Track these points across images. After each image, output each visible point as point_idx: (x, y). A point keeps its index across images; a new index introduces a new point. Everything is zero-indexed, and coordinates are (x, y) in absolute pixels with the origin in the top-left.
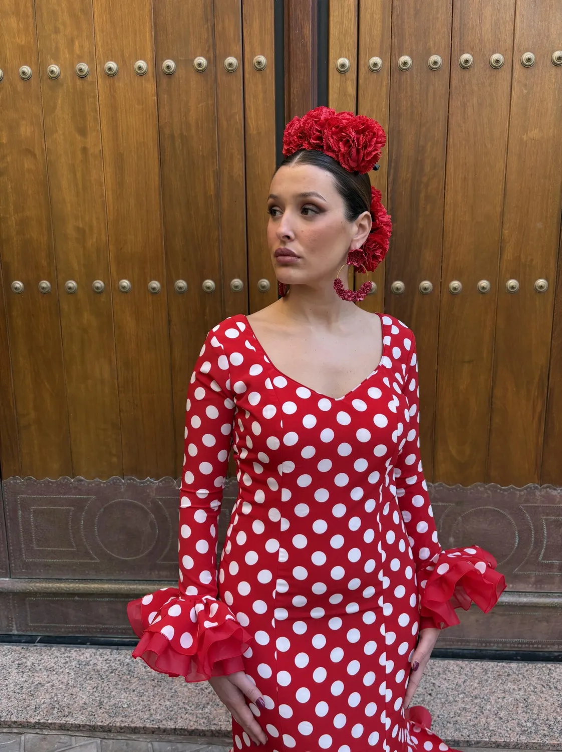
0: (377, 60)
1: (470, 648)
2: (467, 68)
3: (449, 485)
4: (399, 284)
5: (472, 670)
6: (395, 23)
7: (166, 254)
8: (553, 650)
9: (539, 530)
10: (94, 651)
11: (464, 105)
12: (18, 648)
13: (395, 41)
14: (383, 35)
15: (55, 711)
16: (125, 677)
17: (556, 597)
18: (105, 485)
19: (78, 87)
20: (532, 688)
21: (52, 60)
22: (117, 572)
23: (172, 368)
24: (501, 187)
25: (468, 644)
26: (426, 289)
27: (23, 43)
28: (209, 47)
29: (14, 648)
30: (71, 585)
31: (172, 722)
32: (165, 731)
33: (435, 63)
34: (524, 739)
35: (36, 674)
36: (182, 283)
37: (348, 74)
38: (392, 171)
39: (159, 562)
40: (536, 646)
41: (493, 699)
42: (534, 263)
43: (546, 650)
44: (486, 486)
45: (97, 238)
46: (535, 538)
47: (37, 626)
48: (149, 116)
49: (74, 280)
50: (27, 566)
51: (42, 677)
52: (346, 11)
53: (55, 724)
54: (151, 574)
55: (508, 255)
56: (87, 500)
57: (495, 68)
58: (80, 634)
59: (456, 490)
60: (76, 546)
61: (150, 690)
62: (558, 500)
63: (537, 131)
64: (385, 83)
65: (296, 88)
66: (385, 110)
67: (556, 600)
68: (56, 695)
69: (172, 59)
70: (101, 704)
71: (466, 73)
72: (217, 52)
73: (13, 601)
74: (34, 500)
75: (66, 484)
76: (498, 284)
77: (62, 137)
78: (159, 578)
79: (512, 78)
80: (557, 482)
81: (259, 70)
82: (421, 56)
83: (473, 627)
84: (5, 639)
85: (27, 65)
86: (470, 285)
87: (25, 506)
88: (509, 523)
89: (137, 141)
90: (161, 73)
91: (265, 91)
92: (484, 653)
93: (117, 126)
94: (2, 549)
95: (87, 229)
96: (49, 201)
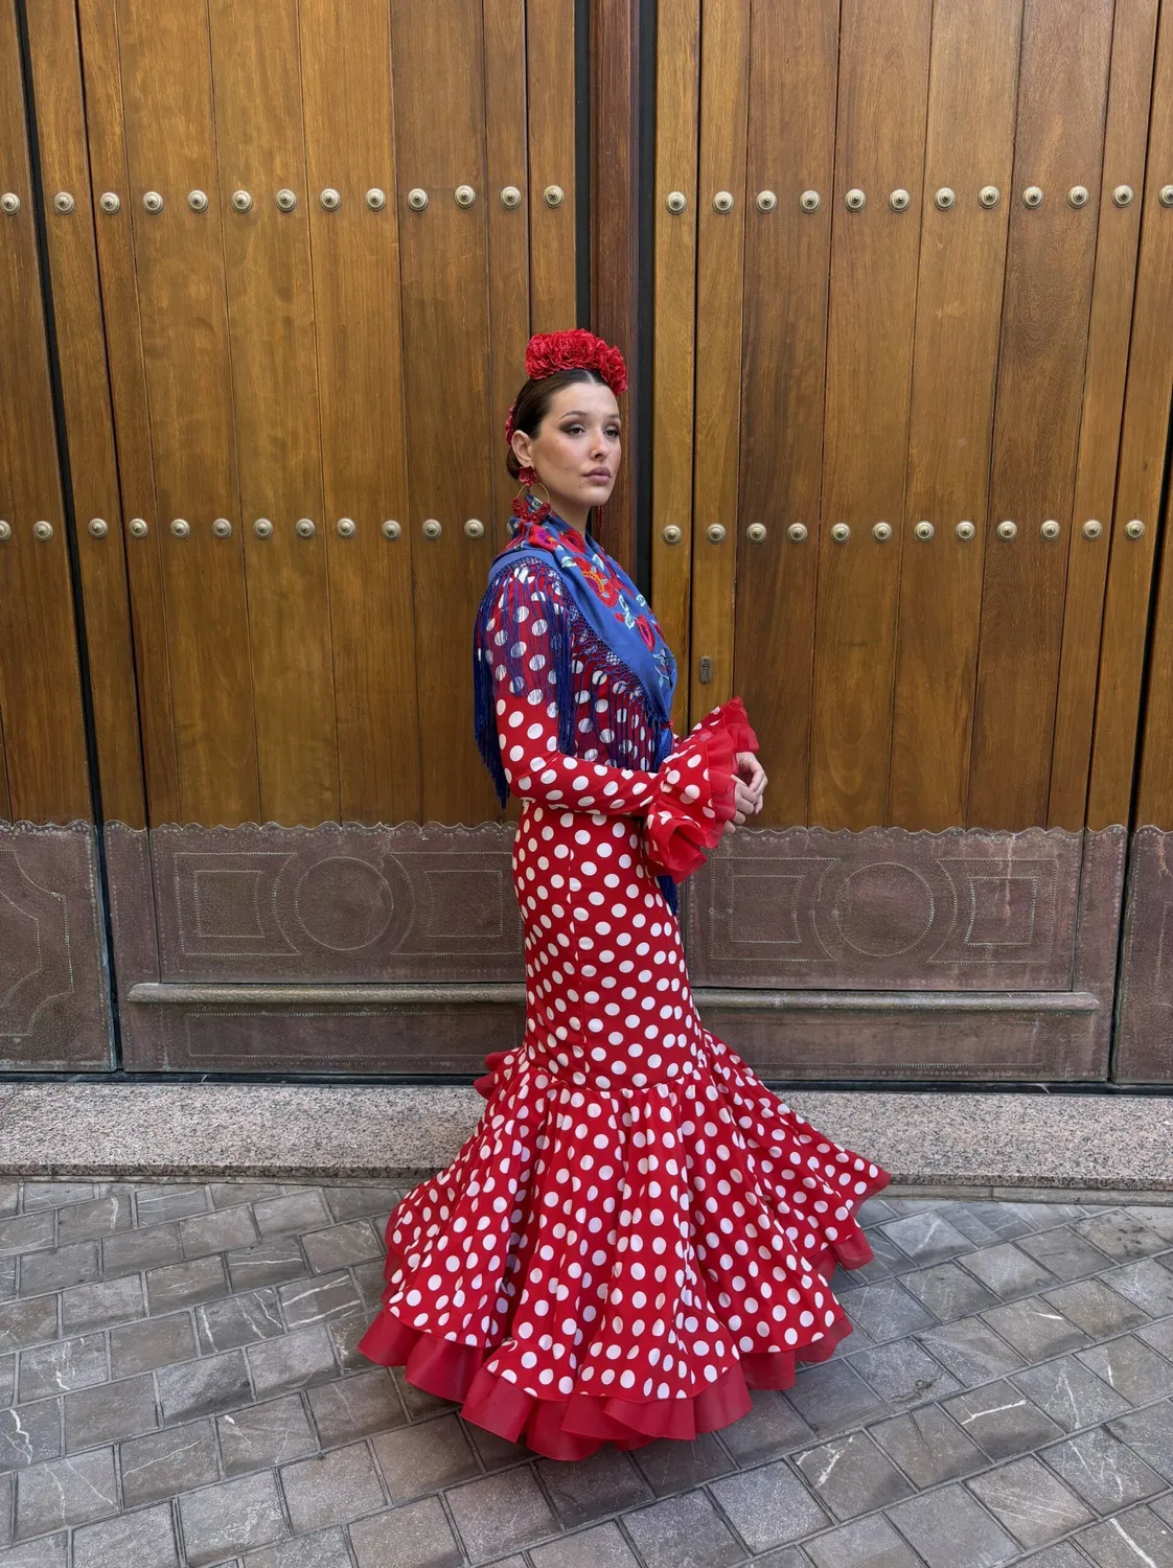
0: (724, 196)
1: (864, 1078)
2: (857, 211)
3: (832, 830)
4: (758, 528)
5: (864, 1103)
6: (753, 142)
7: (410, 481)
8: (985, 1079)
9: (964, 897)
10: (295, 1090)
11: (852, 267)
12: (175, 1088)
13: (752, 168)
14: (734, 157)
15: (252, 1154)
16: (347, 1117)
17: (988, 997)
18: (312, 835)
19: (279, 225)
20: (948, 1120)
21: (239, 184)
22: (329, 972)
23: (417, 655)
24: (906, 385)
25: (860, 1072)
26: (797, 535)
27: (195, 155)
28: (478, 170)
29: (170, 1088)
30: (257, 992)
31: (427, 1162)
32: (417, 1172)
33: (810, 202)
34: (928, 1171)
35: (211, 1116)
36: (433, 524)
37: (683, 215)
39: (394, 954)
40: (961, 1073)
41: (890, 1132)
42: (955, 496)
43: (976, 1079)
44: (886, 832)
45: (304, 455)
46: (959, 909)
47: (202, 1059)
48: (387, 271)
49: (269, 519)
50: (187, 963)
51: (224, 1118)
52: (681, 122)
53: (254, 1167)
54: (381, 972)
55: (918, 485)
56: (282, 859)
57: (897, 211)
58: (269, 1069)
59: (842, 838)
60: (265, 931)
61: (388, 1130)
62: (991, 850)
63: (956, 304)
64: (737, 231)
65: (607, 236)
66: (738, 269)
67: (988, 1002)
68: (248, 1137)
69: (424, 189)
70: (318, 1145)
71: (855, 218)
72: (491, 178)
73: (165, 1018)
74: (200, 858)
75: (251, 834)
76: (904, 530)
77: (253, 302)
78: (394, 978)
79: (921, 227)
80: (991, 825)
81: (552, 207)
82: (789, 192)
83: (867, 1047)
84: (152, 1078)
85: (202, 190)
86: (862, 532)
87: (185, 870)
88: (921, 887)
89: (368, 309)
90: (406, 208)
91: (561, 238)
92: (884, 1084)
93: (337, 286)
94: (148, 938)
95: (289, 442)
96: (232, 398)
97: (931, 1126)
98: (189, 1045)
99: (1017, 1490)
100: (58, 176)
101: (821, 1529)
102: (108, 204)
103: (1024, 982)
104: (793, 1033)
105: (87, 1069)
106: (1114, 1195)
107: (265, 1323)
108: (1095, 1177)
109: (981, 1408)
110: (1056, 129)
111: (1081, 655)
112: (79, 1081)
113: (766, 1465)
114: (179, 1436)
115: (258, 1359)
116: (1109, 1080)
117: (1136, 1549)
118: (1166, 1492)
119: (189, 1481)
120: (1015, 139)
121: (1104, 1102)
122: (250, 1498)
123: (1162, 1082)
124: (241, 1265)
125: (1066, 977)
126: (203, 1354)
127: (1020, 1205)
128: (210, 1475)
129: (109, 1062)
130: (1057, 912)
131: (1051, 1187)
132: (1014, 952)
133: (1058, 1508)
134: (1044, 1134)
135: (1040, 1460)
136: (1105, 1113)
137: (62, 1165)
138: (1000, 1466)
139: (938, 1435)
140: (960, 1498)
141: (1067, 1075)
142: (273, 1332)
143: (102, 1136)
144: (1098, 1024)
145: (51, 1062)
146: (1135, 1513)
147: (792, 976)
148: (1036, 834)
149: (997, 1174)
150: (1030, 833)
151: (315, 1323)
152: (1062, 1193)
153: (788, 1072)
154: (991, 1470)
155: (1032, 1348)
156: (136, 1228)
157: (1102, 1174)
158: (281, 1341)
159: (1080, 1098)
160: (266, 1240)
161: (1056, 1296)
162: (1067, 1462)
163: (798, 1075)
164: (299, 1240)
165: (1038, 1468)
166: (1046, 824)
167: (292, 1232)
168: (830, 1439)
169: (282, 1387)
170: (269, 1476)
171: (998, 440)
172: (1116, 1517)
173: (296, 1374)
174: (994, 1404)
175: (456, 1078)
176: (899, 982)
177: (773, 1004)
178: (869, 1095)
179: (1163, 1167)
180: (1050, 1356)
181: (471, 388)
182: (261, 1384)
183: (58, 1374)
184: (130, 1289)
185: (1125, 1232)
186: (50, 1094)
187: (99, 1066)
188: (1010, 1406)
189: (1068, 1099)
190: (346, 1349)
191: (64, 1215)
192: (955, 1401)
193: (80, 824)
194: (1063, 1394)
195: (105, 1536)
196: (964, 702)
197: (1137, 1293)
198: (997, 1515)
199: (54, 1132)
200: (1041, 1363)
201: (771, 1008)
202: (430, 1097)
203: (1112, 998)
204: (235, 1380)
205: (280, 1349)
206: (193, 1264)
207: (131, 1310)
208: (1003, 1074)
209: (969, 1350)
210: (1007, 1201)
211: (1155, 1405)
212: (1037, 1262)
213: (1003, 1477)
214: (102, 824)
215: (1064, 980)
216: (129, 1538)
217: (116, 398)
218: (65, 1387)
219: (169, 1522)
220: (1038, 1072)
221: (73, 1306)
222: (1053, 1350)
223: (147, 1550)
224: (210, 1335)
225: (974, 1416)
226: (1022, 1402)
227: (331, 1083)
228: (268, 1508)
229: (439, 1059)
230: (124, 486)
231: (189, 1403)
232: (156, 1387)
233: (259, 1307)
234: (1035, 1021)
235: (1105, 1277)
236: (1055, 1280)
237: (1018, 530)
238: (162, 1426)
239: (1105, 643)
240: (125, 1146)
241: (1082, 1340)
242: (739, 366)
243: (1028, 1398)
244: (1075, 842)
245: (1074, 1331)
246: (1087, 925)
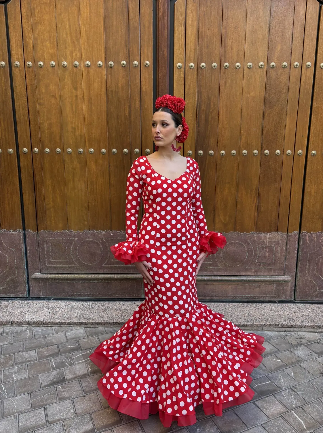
0: (192, 64)
1: (229, 299)
2: (227, 68)
4: (201, 152)
5: (229, 306)
6: (199, 50)
7: (109, 138)
8: (261, 299)
9: (255, 250)
10: (76, 302)
11: (226, 83)
12: (44, 302)
13: (199, 57)
14: (195, 54)
15: (65, 319)
16: (91, 309)
17: (262, 277)
18: (82, 233)
19: (74, 71)
20: (251, 310)
21: (64, 60)
22: (86, 270)
23: (110, 184)
24: (240, 114)
25: (228, 297)
26: (211, 154)
27: (52, 52)
28: (127, 57)
29: (43, 302)
30: (66, 276)
31: (112, 321)
32: (109, 323)
33: (215, 66)
34: (246, 323)
35: (54, 309)
36: (115, 150)
37: (181, 69)
38: (198, 107)
39: (103, 265)
40: (255, 298)
41: (236, 313)
42: (253, 144)
43: (259, 299)
44: (235, 233)
45: (80, 131)
46: (254, 254)
47: (51, 294)
48: (103, 83)
49: (71, 148)
50: (47, 268)
51: (58, 309)
52: (180, 45)
53: (66, 322)
54: (100, 270)
55: (243, 140)
56: (74, 240)
57: (237, 69)
58: (69, 297)
60: (69, 259)
61: (102, 313)
62: (263, 238)
63: (253, 93)
64: (195, 73)
65: (161, 74)
66: (195, 83)
67: (262, 279)
68: (64, 314)
69: (113, 62)
70: (83, 316)
71: (226, 71)
72: (130, 59)
73: (41, 283)
74: (51, 240)
75: (65, 233)
76: (239, 152)
77: (67, 91)
78: (103, 272)
79: (244, 73)
80: (263, 231)
81: (147, 67)
82: (209, 63)
83: (230, 291)
84: (38, 299)
85: (54, 61)
86: (228, 152)
87: (47, 243)
88: (244, 248)
89: (97, 93)
90: (108, 67)
91: (149, 75)
92: (234, 301)
93: (90, 87)
94: (37, 261)
95: (76, 128)
96: (61, 117)
97: (247, 311)
98: (48, 290)
99: (268, 404)
100: (15, 57)
102: (29, 65)
103: (272, 273)
104: (210, 287)
105: (20, 297)
106: (295, 329)
107: (69, 362)
108: (290, 324)
109: (258, 383)
110: (279, 47)
111: (286, 185)
112: (18, 300)
114: (46, 391)
115: (67, 371)
116: (294, 299)
117: (299, 418)
118: (307, 404)
119: (49, 402)
120: (268, 50)
121: (293, 305)
122: (66, 406)
123: (308, 300)
124: (62, 347)
125: (283, 272)
126: (52, 370)
127: (270, 332)
128: (55, 401)
129: (26, 295)
130: (280, 255)
131: (278, 327)
132: (269, 265)
133: (279, 409)
134: (277, 313)
136: (293, 308)
137: (14, 322)
138: (264, 398)
140: (253, 406)
141: (283, 298)
142: (71, 364)
143: (25, 314)
144: (291, 284)
145: (10, 295)
146: (298, 409)
147: (210, 271)
148: (275, 234)
149: (264, 324)
150: (273, 233)
151: (82, 362)
152: (281, 329)
153: (209, 297)
154: (261, 399)
155: (272, 368)
156: (34, 338)
157: (292, 323)
158: (73, 367)
159: (286, 304)
160: (69, 341)
161: (279, 355)
162: (281, 397)
163: (212, 298)
164: (78, 341)
165: (273, 398)
166: (277, 231)
167: (76, 339)
169: (74, 378)
170: (70, 401)
171: (264, 129)
172: (294, 411)
173: (77, 375)
174: (262, 382)
175: (120, 299)
176: (238, 273)
177: (205, 279)
178: (231, 303)
179: (308, 322)
180: (277, 370)
181: (125, 114)
182: (68, 378)
183: (14, 375)
184: (33, 354)
185: (298, 339)
186: (10, 303)
187: (24, 296)
188: (266, 383)
189: (283, 304)
190: (91, 369)
191: (14, 335)
193: (19, 230)
194: (280, 380)
195: (27, 416)
196: (255, 198)
197: (300, 354)
198: (262, 410)
199: (12, 313)
200: (275, 372)
201: (204, 280)
202: (113, 304)
203: (295, 278)
204: (61, 377)
205: (73, 369)
206: (49, 347)
207: (33, 359)
208: (266, 298)
210: (266, 331)
211: (304, 383)
212: (274, 347)
213: (264, 401)
214: (25, 230)
215: (282, 273)
216: (33, 417)
217: (30, 116)
218: (16, 379)
219: (44, 413)
220: (275, 298)
221: (18, 358)
222: (278, 368)
223: (38, 420)
224: (54, 365)
225: (257, 385)
226: (270, 382)
227: (86, 300)
228: (70, 409)
229: (115, 294)
230: (32, 140)
231: (49, 382)
232: (40, 378)
233: (67, 358)
234: (274, 283)
235: (292, 350)
236: (279, 351)
237: (270, 153)
238: (42, 388)
239: (292, 183)
240: (31, 317)
241: (286, 366)
242: (196, 109)
243: (271, 381)
244: (285, 236)
245: (284, 364)
246: (288, 258)
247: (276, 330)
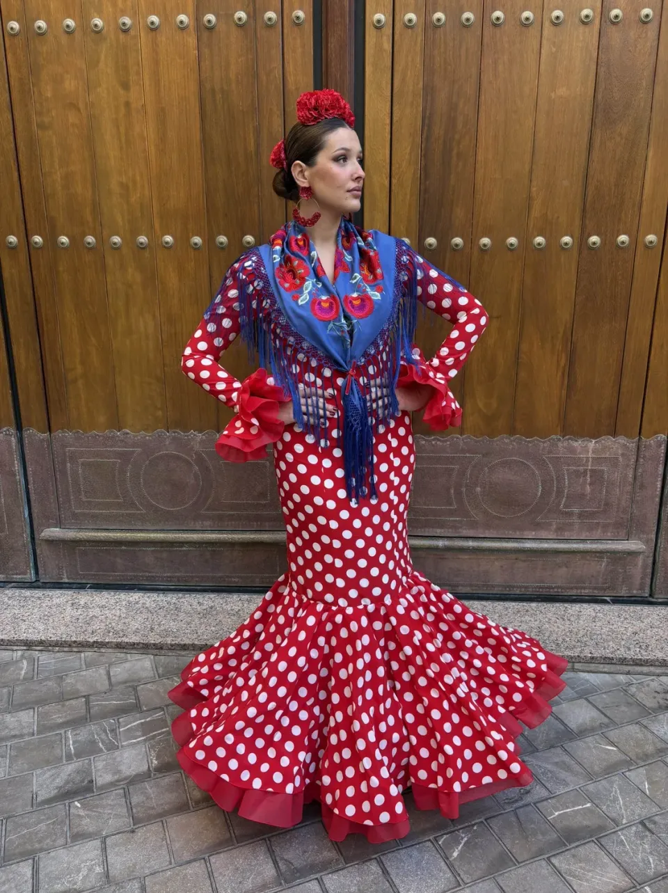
0: (412, 16)
1: (495, 592)
2: (499, 26)
3: (476, 437)
4: (431, 240)
7: (208, 210)
8: (572, 594)
9: (560, 479)
10: (142, 594)
11: (495, 62)
12: (70, 593)
16: (172, 612)
17: (575, 543)
18: (150, 438)
19: (121, 40)
20: (547, 620)
21: (95, 14)
22: (162, 523)
24: (530, 144)
25: (492, 589)
26: (457, 245)
28: (249, 2)
29: (66, 592)
30: (119, 534)
33: (468, 20)
35: (89, 610)
36: (223, 239)
37: (383, 30)
38: (426, 128)
39: (203, 512)
40: (556, 590)
42: (560, 220)
43: (566, 594)
44: (512, 438)
45: (140, 194)
46: (557, 488)
47: (87, 575)
48: (191, 70)
49: (119, 236)
51: (97, 611)
53: (111, 642)
54: (195, 523)
55: (536, 212)
56: (133, 452)
57: (525, 26)
58: (127, 582)
59: (483, 442)
60: (123, 497)
61: (197, 620)
62: (578, 451)
63: (564, 89)
64: (419, 40)
65: (333, 43)
66: (419, 66)
67: (574, 546)
68: (110, 623)
69: (214, 14)
70: (152, 629)
71: (498, 31)
72: (257, 6)
73: (63, 550)
74: (81, 453)
75: (113, 437)
76: (526, 241)
77: (105, 91)
78: (202, 527)
79: (541, 37)
80: (579, 434)
81: (298, 25)
82: (454, 14)
83: (497, 574)
84: (57, 586)
85: (71, 18)
86: (499, 242)
87: (73, 458)
88: (533, 473)
89: (178, 95)
90: (202, 27)
91: (303, 46)
92: (507, 596)
93: (159, 80)
94: (52, 501)
95: (130, 185)
96: (93, 156)
97: (536, 623)
98: (78, 566)
99: (583, 865)
101: (453, 888)
102: (12, 28)
103: (598, 534)
104: (450, 563)
105: (18, 580)
106: (652, 669)
107: (107, 742)
108: (640, 657)
109: (561, 808)
111: (640, 324)
112: (12, 588)
113: (419, 844)
114: (45, 815)
115: (100, 765)
116: (651, 595)
119: (47, 845)
121: (646, 610)
122: (84, 857)
124: (96, 704)
125: (625, 531)
126: (67, 761)
127: (592, 674)
129: (30, 576)
130: (620, 490)
131: (611, 664)
132: (592, 515)
133: (610, 879)
134: (608, 629)
135: (599, 845)
136: (648, 616)
138: (573, 848)
139: (533, 826)
140: (545, 869)
141: (623, 592)
142: (112, 747)
143: (21, 622)
144: (644, 560)
146: (662, 883)
147: (449, 528)
148: (608, 441)
149: (577, 654)
150: (604, 439)
151: (138, 742)
152: (618, 667)
154: (567, 850)
155: (596, 768)
156: (35, 679)
157: (645, 656)
158: (116, 753)
159: (632, 607)
160: (115, 688)
161: (613, 734)
162: (617, 846)
164: (135, 688)
165: (597, 850)
166: (614, 433)
167: (130, 684)
168: (462, 826)
169: (113, 784)
170: (97, 843)
171: (590, 180)
172: (649, 886)
173: (123, 776)
174: (570, 805)
175: (241, 589)
176: (518, 533)
177: (438, 546)
178: (498, 603)
180: (608, 774)
181: (246, 149)
182: (100, 782)
184: (27, 718)
185: (659, 693)
187: (25, 578)
188: (581, 807)
189: (623, 607)
190: (156, 760)
192: (545, 803)
193: (8, 430)
194: (615, 800)
196: (563, 355)
198: (570, 882)
200: (601, 778)
201: (436, 548)
202: (224, 600)
203: (653, 545)
204: (84, 779)
205: (115, 759)
206: (67, 703)
207: (25, 731)
208: (583, 591)
209: (554, 769)
210: (582, 671)
212: (601, 712)
213: (574, 856)
214: (22, 430)
215: (623, 533)
217: (20, 156)
219: (31, 872)
220: (605, 590)
222: (611, 769)
224: (72, 749)
225: (557, 814)
226: (589, 805)
227: (165, 590)
228: (95, 864)
229: (231, 577)
230: (27, 214)
231: (54, 793)
232: (35, 781)
233: (105, 731)
234: (603, 558)
235: (645, 722)
236: (612, 723)
237: (602, 242)
238: (35, 807)
239: (656, 317)
240: (34, 628)
241: (629, 763)
242: (420, 133)
243: (592, 802)
244: (633, 446)
245: (624, 757)
246: (639, 498)
247: (606, 670)
